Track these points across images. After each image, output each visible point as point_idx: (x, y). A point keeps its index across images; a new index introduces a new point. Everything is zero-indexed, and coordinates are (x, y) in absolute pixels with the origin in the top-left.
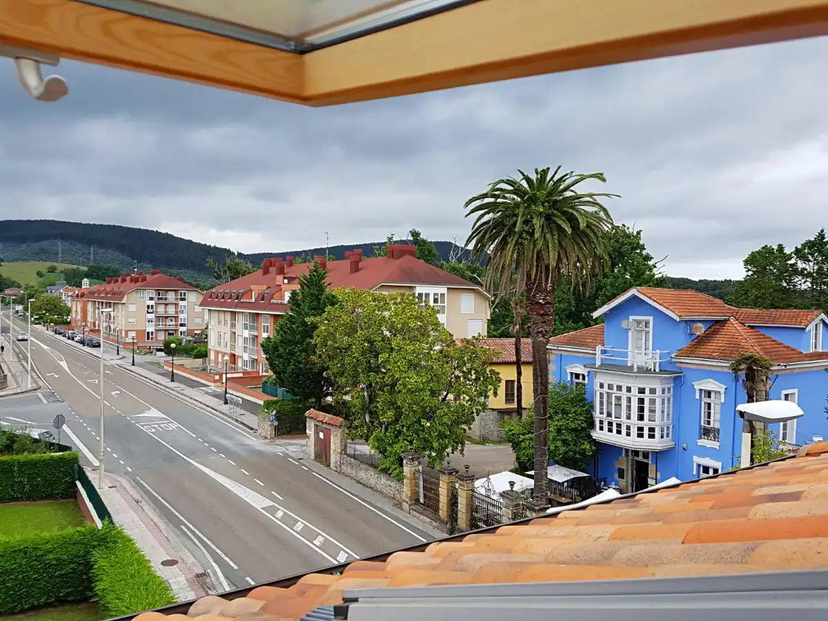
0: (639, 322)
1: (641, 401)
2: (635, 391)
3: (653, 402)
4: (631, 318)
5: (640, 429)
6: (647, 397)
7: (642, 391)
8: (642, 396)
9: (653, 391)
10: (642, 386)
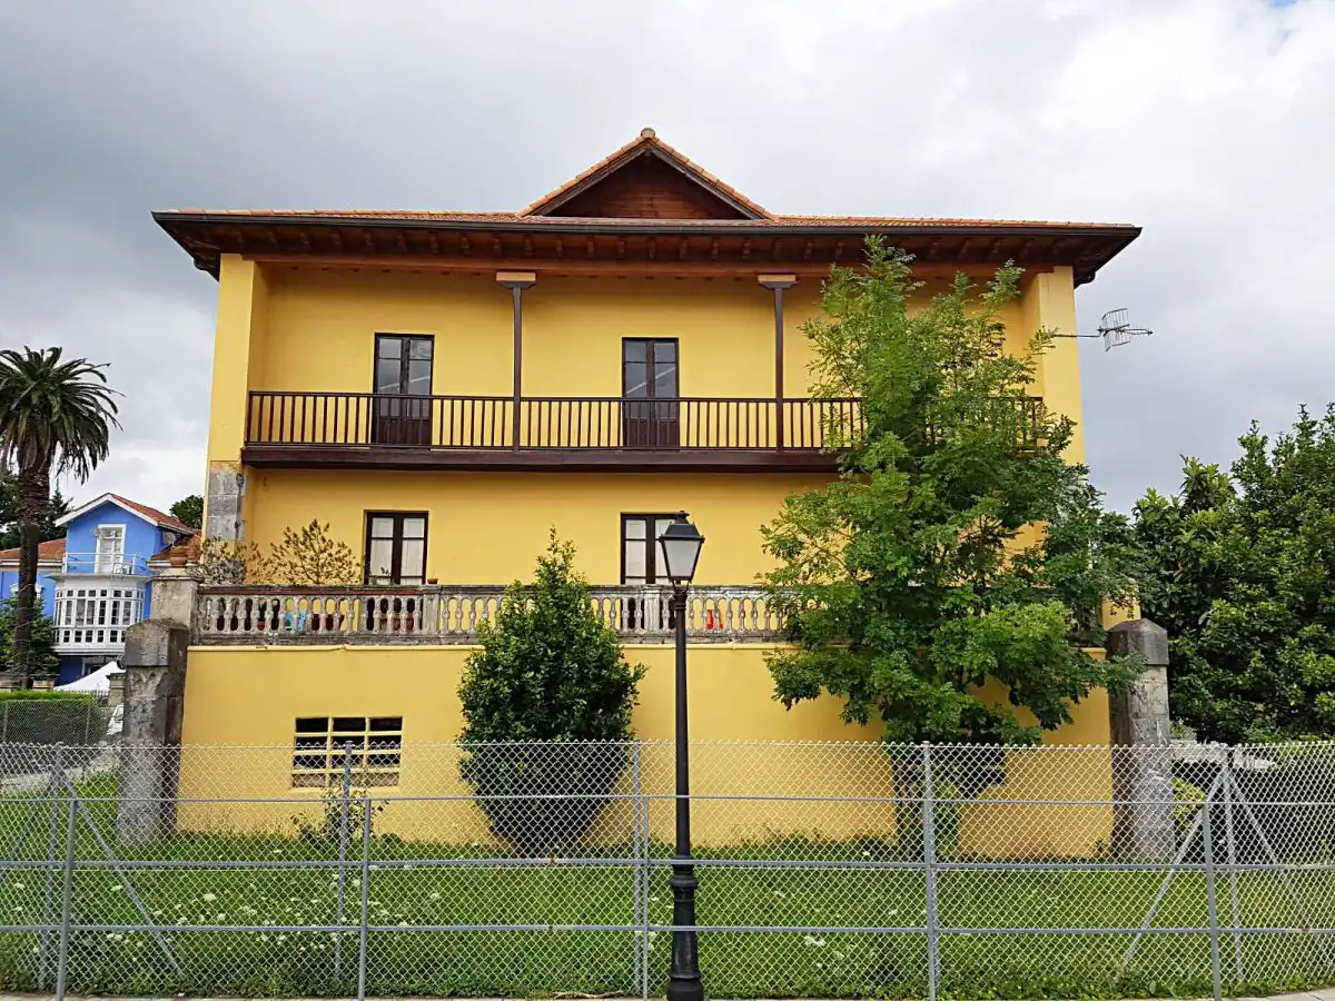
0: (108, 532)
1: (116, 604)
2: (110, 594)
3: (128, 605)
4: (101, 526)
5: (114, 633)
6: (122, 600)
7: (117, 594)
8: (116, 599)
9: (128, 594)
10: (117, 589)
